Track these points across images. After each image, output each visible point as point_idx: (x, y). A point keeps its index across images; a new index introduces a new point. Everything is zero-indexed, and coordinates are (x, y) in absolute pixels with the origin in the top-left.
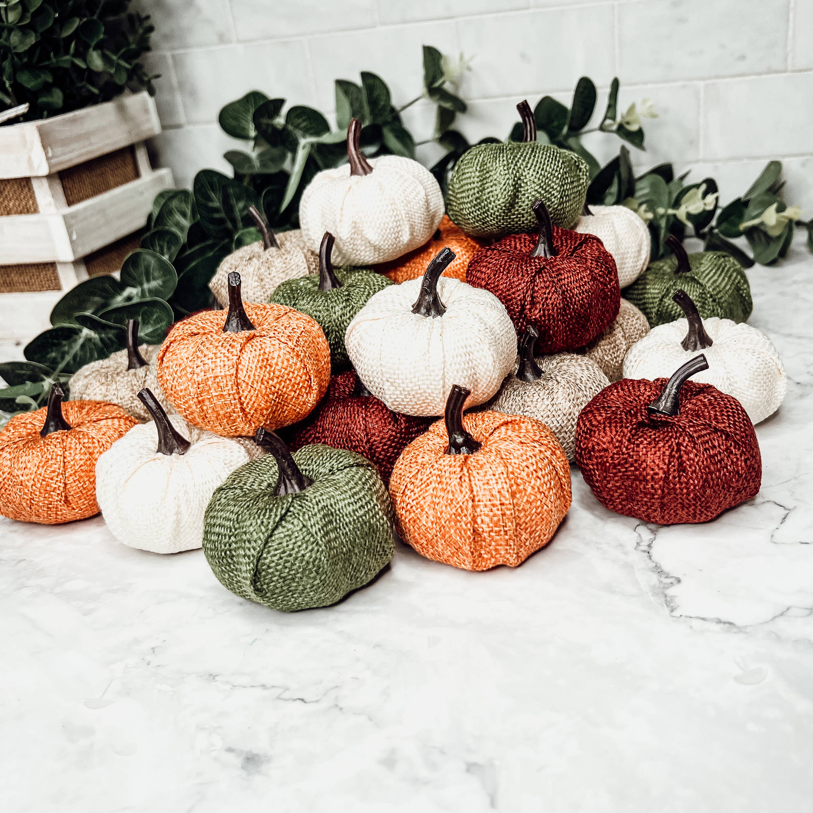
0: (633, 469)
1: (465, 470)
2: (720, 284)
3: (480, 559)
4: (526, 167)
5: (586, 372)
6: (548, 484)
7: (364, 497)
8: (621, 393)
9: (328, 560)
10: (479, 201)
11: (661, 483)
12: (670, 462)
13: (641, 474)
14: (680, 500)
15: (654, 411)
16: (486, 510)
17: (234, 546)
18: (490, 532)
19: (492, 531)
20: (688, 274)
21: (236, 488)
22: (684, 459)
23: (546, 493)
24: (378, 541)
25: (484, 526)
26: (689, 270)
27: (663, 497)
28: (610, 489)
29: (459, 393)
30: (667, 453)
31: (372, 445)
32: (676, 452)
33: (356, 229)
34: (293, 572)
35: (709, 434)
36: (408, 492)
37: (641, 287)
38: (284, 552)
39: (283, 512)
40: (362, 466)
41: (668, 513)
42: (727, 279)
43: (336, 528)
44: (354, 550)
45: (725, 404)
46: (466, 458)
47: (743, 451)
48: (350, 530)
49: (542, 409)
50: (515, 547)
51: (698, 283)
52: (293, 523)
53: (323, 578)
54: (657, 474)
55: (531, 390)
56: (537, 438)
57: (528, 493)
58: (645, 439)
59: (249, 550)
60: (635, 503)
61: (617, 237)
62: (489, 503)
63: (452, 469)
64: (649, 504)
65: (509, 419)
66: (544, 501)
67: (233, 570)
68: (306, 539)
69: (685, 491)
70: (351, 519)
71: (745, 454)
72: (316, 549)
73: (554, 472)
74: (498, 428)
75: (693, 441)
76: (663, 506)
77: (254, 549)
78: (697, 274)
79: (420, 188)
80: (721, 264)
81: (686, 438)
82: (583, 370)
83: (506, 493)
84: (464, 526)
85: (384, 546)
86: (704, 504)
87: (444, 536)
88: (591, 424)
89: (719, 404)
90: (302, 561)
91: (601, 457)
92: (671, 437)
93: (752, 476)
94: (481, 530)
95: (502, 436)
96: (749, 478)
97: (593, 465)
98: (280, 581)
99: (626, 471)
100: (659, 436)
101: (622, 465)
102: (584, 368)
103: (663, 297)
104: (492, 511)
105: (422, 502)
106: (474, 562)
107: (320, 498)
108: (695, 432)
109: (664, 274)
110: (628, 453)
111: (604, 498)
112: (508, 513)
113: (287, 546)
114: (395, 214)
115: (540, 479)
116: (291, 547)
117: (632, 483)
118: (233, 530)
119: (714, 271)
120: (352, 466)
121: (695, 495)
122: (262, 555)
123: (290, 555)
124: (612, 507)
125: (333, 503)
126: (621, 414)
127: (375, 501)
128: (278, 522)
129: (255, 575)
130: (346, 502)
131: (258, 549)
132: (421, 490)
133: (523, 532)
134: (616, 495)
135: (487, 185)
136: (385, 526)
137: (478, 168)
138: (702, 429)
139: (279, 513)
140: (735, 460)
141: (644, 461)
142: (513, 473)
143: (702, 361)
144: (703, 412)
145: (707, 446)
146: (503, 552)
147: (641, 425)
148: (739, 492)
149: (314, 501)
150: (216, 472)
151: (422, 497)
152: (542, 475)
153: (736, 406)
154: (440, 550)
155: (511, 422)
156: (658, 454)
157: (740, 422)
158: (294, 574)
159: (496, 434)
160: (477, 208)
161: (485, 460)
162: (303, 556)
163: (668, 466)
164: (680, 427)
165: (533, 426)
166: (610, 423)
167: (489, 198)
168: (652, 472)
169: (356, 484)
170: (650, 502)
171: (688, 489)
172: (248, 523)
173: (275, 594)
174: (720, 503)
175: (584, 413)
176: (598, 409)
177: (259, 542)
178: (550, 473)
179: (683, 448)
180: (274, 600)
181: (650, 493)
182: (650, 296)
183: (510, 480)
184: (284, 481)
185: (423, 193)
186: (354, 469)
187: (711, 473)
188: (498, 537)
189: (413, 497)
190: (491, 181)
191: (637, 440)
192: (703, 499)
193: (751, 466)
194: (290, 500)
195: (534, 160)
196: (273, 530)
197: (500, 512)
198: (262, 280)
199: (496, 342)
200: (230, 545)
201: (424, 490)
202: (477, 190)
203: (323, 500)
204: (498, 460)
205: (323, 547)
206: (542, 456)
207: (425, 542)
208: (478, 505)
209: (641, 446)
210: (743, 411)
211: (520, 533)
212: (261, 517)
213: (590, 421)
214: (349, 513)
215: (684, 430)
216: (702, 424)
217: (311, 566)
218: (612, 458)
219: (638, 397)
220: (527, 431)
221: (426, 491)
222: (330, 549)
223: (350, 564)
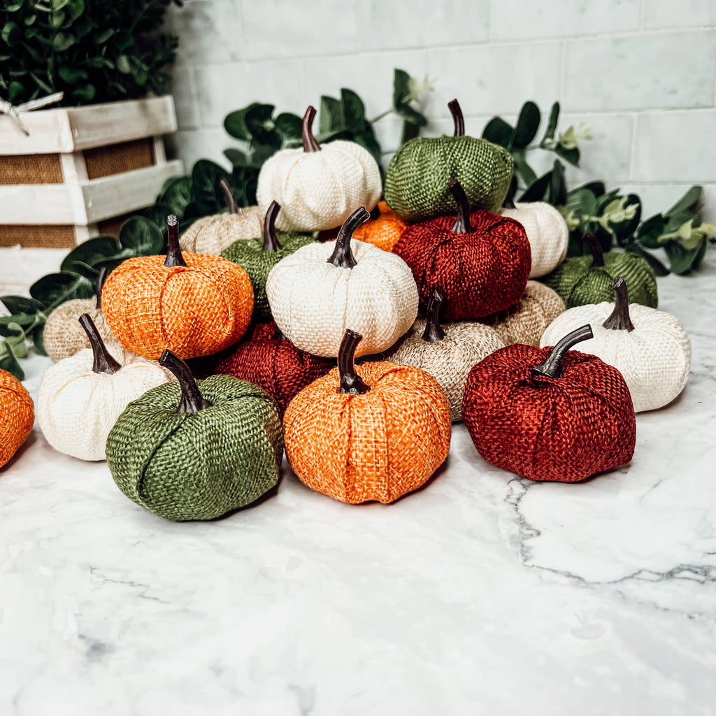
0: (509, 422)
1: (347, 406)
2: (629, 279)
3: (353, 492)
4: (462, 158)
5: (484, 338)
6: (424, 428)
7: (252, 422)
8: (510, 356)
9: (207, 476)
10: (417, 188)
11: (534, 438)
12: (544, 420)
13: (516, 428)
14: (552, 457)
15: (537, 373)
16: (361, 446)
17: (129, 453)
18: (363, 466)
19: (365, 466)
20: (601, 268)
21: (143, 404)
22: (559, 418)
23: (422, 437)
24: (261, 465)
25: (358, 460)
26: (602, 264)
27: (535, 453)
28: (487, 441)
29: (351, 337)
30: (543, 411)
31: (279, 381)
32: (552, 410)
33: (298, 196)
34: (176, 483)
35: (585, 397)
36: (295, 424)
37: (557, 276)
38: (170, 463)
39: (175, 427)
40: (260, 397)
41: (540, 469)
42: (636, 276)
43: (221, 448)
44: (236, 470)
45: (605, 372)
46: (351, 398)
47: (617, 417)
48: (233, 451)
49: (437, 366)
50: (387, 484)
51: (609, 276)
52: (181, 438)
53: (202, 491)
54: (531, 429)
55: (430, 348)
56: (420, 386)
57: (403, 434)
58: (524, 396)
59: (138, 458)
60: (510, 456)
61: (538, 229)
62: (364, 439)
63: (336, 405)
64: (522, 458)
65: (398, 367)
66: (418, 444)
67: (126, 475)
68: (190, 454)
69: (557, 448)
70: (236, 441)
71: (619, 420)
72: (198, 463)
73: (433, 419)
74: (387, 374)
75: (568, 402)
76: (535, 461)
77: (143, 457)
78: (609, 269)
79: (360, 168)
80: (633, 262)
81: (563, 399)
82: (482, 336)
83: (382, 432)
84: (339, 458)
85: (266, 471)
86: (574, 463)
87: (321, 467)
88: (477, 381)
89: (599, 371)
90: (185, 473)
91: (482, 410)
92: (549, 396)
93: (624, 443)
94: (355, 463)
95: (389, 381)
96: (622, 443)
97: (474, 417)
98: (164, 489)
99: (503, 425)
100: (537, 395)
101: (500, 419)
102: (484, 334)
103: (576, 286)
104: (366, 447)
105: (306, 434)
106: (348, 494)
107: (210, 419)
108: (572, 393)
109: (579, 266)
110: (506, 407)
111: (482, 449)
112: (382, 450)
113: (173, 458)
114: (334, 186)
115: (417, 423)
116: (176, 459)
117: (508, 437)
118: (130, 439)
119: (625, 267)
120: (250, 395)
121: (567, 453)
122: (149, 463)
123: (175, 467)
124: (489, 459)
125: (221, 424)
126: (505, 373)
127: (262, 428)
128: (168, 436)
129: (141, 481)
130: (234, 425)
131: (146, 457)
132: (306, 423)
133: (395, 471)
134: (493, 447)
135: (425, 174)
136: (269, 451)
137: (417, 159)
138: (579, 392)
139: (170, 428)
140: (609, 424)
141: (520, 416)
142: (390, 414)
143: (587, 331)
144: (583, 377)
145: (582, 408)
146: (374, 488)
147: (522, 383)
148: (611, 456)
149: (203, 420)
150: (135, 390)
151: (306, 429)
152: (419, 419)
153: (616, 375)
154: (319, 480)
155: (400, 370)
156: (534, 410)
157: (617, 390)
158: (177, 485)
159: (384, 379)
160: (416, 194)
161: (367, 401)
162: (186, 469)
163: (542, 424)
164: (558, 387)
165: (419, 375)
166: (494, 380)
167: (427, 186)
168: (526, 427)
169: (248, 411)
170: (523, 456)
171: (560, 447)
172: (141, 434)
173: (159, 501)
174: (591, 464)
175: (474, 370)
176: (486, 368)
177: (148, 452)
178: (427, 419)
179: (559, 408)
180: (158, 507)
181: (523, 447)
182: (564, 284)
183: (387, 421)
184: (185, 401)
185: (361, 172)
186: (250, 398)
187: (584, 433)
188: (370, 473)
189: (298, 428)
190: (430, 170)
191: (516, 396)
192: (574, 458)
193: (624, 432)
194: (183, 418)
195: (468, 152)
196: (162, 442)
197: (374, 449)
198: (221, 238)
199: (397, 294)
200: (126, 453)
201: (309, 423)
202: (416, 178)
203: (212, 420)
204: (379, 401)
205: (205, 463)
206: (422, 402)
207: (307, 472)
208: (355, 441)
209: (519, 402)
210: (622, 380)
211: (392, 472)
212: (154, 430)
213: (477, 377)
214: (235, 435)
215: (561, 391)
216: (580, 388)
217: (192, 479)
218: (491, 411)
219: (525, 360)
220: (413, 379)
221: (311, 424)
222: (211, 465)
223: (231, 482)
